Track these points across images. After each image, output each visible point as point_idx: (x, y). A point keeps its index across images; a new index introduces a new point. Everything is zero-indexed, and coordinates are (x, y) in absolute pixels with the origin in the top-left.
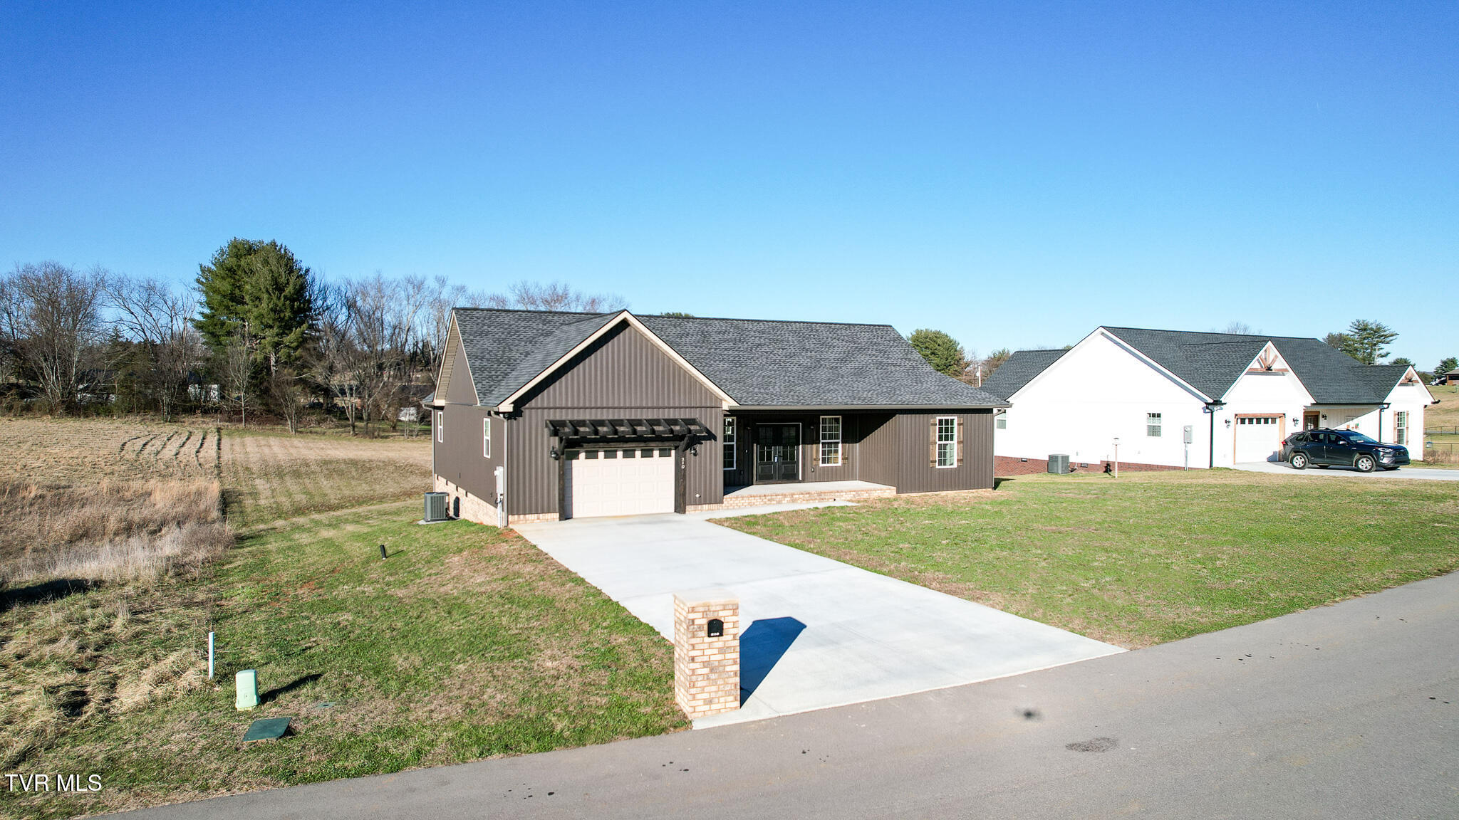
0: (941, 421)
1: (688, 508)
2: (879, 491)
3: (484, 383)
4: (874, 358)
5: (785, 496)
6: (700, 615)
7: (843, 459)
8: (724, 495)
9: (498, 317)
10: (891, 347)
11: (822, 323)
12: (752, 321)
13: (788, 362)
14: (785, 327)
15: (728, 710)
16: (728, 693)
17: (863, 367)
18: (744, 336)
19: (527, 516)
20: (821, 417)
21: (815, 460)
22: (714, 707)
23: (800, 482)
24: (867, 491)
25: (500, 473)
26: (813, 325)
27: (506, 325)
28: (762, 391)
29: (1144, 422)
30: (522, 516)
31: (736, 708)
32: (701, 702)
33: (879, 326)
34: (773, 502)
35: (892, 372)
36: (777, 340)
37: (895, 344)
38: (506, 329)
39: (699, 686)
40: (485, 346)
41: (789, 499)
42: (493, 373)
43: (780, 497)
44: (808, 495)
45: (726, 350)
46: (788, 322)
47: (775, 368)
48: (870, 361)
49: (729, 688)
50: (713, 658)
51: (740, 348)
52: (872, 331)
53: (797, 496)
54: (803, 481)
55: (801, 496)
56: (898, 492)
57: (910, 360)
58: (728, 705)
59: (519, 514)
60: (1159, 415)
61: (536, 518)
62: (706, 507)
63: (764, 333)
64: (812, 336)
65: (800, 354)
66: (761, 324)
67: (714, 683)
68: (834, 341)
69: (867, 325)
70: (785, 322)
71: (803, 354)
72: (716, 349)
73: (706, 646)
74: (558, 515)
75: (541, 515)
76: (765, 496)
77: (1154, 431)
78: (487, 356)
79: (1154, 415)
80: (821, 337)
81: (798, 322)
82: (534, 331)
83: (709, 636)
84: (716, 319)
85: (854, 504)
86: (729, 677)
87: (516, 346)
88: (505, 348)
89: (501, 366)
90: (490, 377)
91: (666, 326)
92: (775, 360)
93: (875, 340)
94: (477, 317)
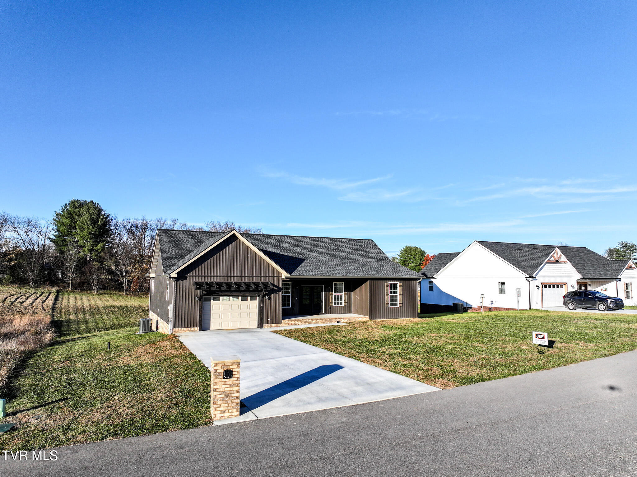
0: (391, 285)
1: (264, 325)
2: (360, 318)
3: (167, 264)
4: (362, 255)
5: (313, 320)
6: (220, 368)
7: (344, 303)
8: (283, 319)
9: (179, 234)
10: (371, 250)
11: (338, 238)
12: (304, 237)
13: (319, 256)
14: (320, 240)
15: (233, 416)
16: (234, 408)
17: (356, 259)
18: (299, 244)
19: (183, 329)
20: (334, 282)
21: (331, 303)
22: (226, 414)
23: (323, 314)
24: (354, 318)
25: (171, 308)
26: (334, 240)
27: (182, 237)
28: (303, 269)
29: (497, 288)
30: (180, 329)
31: (237, 415)
32: (219, 412)
33: (366, 240)
34: (306, 323)
35: (370, 261)
36: (315, 246)
37: (373, 248)
38: (182, 239)
39: (218, 403)
40: (171, 247)
41: (315, 322)
42: (173, 260)
43: (310, 321)
44: (324, 320)
45: (289, 250)
46: (321, 238)
47: (313, 259)
48: (360, 256)
49: (234, 405)
50: (226, 389)
51: (296, 249)
52: (362, 242)
53: (319, 320)
54: (325, 313)
55: (321, 320)
56: (370, 318)
57: (379, 256)
58: (233, 414)
59: (178, 328)
60: (504, 283)
61: (187, 330)
62: (273, 325)
63: (309, 243)
64: (332, 244)
65: (326, 253)
66: (308, 238)
67: (227, 402)
68: (343, 247)
69: (360, 239)
70: (320, 237)
71: (327, 253)
72: (284, 250)
73: (223, 383)
74: (198, 328)
75: (190, 328)
76: (303, 320)
77: (502, 291)
78: (171, 252)
79: (502, 283)
80: (337, 245)
81: (326, 238)
82: (196, 240)
83: (224, 378)
84: (286, 236)
85: (345, 324)
86: (234, 399)
87: (185, 247)
88: (180, 248)
89: (177, 257)
90: (171, 261)
91: (261, 239)
92: (313, 255)
93: (363, 247)
94: (169, 234)
